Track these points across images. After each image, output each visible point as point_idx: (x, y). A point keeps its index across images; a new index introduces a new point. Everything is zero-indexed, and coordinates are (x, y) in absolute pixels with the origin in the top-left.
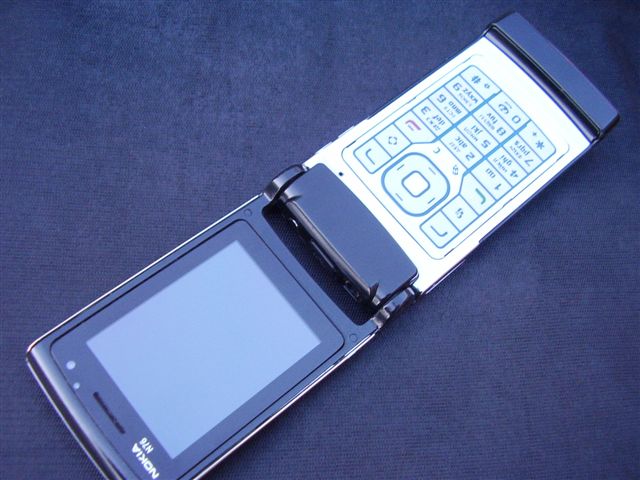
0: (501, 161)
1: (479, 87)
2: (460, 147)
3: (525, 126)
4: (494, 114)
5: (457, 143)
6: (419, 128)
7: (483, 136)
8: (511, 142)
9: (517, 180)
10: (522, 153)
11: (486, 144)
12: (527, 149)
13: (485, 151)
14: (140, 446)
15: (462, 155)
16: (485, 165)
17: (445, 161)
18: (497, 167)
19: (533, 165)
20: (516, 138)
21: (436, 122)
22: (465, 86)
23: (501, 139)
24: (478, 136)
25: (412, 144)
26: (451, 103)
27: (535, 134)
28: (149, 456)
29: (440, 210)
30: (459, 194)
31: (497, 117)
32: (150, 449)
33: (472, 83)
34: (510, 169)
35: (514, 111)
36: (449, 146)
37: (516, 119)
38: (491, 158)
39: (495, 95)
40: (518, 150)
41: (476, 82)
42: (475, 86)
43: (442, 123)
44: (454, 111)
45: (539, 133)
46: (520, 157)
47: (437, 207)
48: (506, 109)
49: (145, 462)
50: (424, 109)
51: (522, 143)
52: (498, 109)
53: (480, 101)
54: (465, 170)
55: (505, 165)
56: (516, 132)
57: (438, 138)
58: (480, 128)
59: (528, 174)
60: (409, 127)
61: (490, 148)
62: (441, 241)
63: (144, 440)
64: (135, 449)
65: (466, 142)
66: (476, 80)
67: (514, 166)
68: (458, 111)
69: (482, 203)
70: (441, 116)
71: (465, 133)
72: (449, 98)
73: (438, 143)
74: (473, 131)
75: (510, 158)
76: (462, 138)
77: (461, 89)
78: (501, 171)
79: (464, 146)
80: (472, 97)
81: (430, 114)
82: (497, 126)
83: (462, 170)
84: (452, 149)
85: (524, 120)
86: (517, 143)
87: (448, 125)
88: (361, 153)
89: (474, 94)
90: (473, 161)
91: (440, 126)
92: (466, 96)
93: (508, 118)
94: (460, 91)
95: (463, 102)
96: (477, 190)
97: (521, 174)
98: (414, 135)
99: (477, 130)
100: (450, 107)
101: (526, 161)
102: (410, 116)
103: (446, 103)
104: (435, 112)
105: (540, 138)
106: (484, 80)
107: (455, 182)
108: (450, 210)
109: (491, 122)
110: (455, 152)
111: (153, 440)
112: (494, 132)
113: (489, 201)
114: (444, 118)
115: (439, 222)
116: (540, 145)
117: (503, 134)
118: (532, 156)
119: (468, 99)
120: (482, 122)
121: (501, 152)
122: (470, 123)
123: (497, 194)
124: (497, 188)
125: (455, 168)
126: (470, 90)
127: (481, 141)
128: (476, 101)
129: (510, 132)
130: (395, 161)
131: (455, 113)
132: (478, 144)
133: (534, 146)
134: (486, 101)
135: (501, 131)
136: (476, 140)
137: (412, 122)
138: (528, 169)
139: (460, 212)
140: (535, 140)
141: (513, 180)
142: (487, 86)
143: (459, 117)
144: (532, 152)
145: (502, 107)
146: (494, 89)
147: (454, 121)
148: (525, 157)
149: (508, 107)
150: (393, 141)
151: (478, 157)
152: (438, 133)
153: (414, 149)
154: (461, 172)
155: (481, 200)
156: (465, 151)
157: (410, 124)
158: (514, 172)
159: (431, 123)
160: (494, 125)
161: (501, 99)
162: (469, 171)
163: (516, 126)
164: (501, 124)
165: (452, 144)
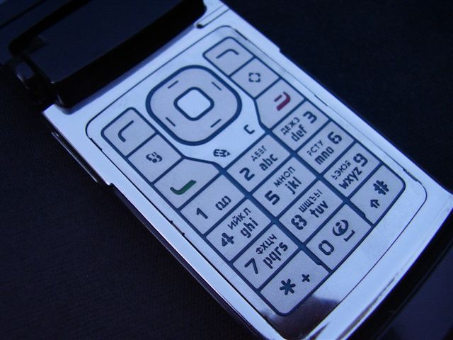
0: (247, 221)
1: (368, 192)
2: (260, 161)
3: (319, 262)
4: (328, 212)
5: (266, 156)
6: (280, 108)
7: (286, 196)
8: (282, 238)
9: (218, 245)
10: (266, 254)
11: (274, 198)
12: (277, 264)
13: (260, 195)
15: (246, 162)
16: (237, 196)
17: (234, 140)
18: (236, 213)
20: (293, 247)
21: (295, 129)
22: (366, 171)
23: (285, 221)
24: (282, 186)
25: (254, 99)
26: (330, 150)
27: (306, 278)
29: (157, 132)
30: (184, 157)
31: (323, 217)
33: (373, 180)
34: (235, 232)
35: (339, 242)
36: (259, 146)
37: (327, 248)
38: (248, 204)
39: (363, 215)
40: (271, 249)
41: (377, 188)
43: (296, 137)
44: (319, 153)
46: (259, 251)
47: (162, 128)
48: (342, 232)
50: (313, 118)
51: (285, 256)
52: (337, 218)
53: (346, 192)
54: (224, 166)
55: (241, 226)
56: (302, 246)
57: (269, 131)
58: (299, 190)
59: (230, 263)
60: (280, 97)
61: (267, 204)
62: (112, 133)
65: (271, 169)
66: (381, 187)
68: (319, 160)
69: (172, 189)
70: (307, 137)
71: (285, 168)
72: (339, 149)
73: (261, 132)
74: (291, 179)
75: (255, 233)
76: (276, 164)
77: (359, 165)
78: (229, 220)
79: (263, 166)
80: (350, 181)
81: (305, 122)
82: (306, 215)
83: (223, 162)
84: (255, 149)
85: (331, 261)
86: (285, 247)
87: (294, 145)
88: (230, 44)
89: (355, 184)
90: (240, 178)
91: (289, 135)
92: (349, 171)
93: (327, 233)
94: (354, 164)
95: (337, 167)
96: (192, 183)
97: (230, 251)
98: (267, 103)
99: (295, 186)
100: (323, 149)
101: (253, 261)
102: (296, 99)
103: (327, 143)
104: (311, 128)
106: (384, 200)
107: (205, 152)
108: (158, 145)
109: (313, 207)
110: (252, 152)
112: (295, 211)
113: (178, 200)
114: (302, 140)
115: (140, 131)
116: (288, 287)
117: (297, 224)
118: (266, 272)
119: (344, 175)
120: (310, 193)
121: (264, 221)
122: (306, 177)
123: (189, 211)
124: (199, 211)
125: (224, 153)
126: (362, 178)
127: (275, 190)
128: (345, 186)
129: (302, 235)
130: (224, 80)
131: (315, 155)
132: (270, 186)
133: (283, 276)
134: (347, 201)
135: (300, 222)
136: (278, 184)
137: (288, 100)
138: (238, 264)
139: (156, 158)
140: (297, 280)
141: (215, 237)
142: (374, 203)
143: (311, 160)
144: (272, 271)
145: (343, 226)
146: (373, 214)
147: (302, 153)
148: (260, 259)
149: (346, 235)
150: (255, 78)
151: (249, 186)
152: (277, 131)
153: (247, 102)
154: (219, 160)
155: (178, 188)
156: (255, 167)
157: (284, 98)
158: (231, 239)
159: (292, 124)
160: (308, 211)
161: (358, 225)
162: (223, 171)
163: (313, 246)
164: (313, 222)
165: (263, 150)
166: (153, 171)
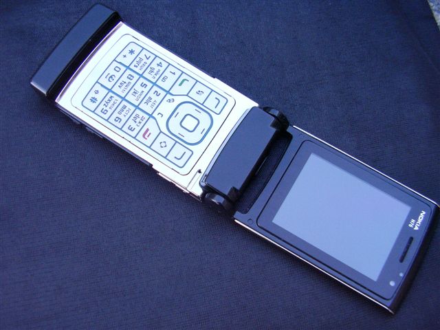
0: (153, 74)
1: (99, 97)
2: (152, 101)
3: (120, 63)
4: (118, 84)
5: (150, 104)
6: (148, 130)
7: (138, 88)
8: (136, 69)
9: (163, 63)
10: (142, 63)
11: (144, 85)
12: (138, 59)
13: (150, 85)
14: (414, 227)
15: (159, 99)
16: (159, 83)
17: (166, 108)
18: (158, 76)
19: (148, 55)
20: (132, 67)
21: (138, 120)
22: (102, 106)
23: (136, 77)
24: (140, 92)
25: (161, 132)
26: (120, 113)
27: (125, 56)
28: (416, 220)
29: (202, 104)
30: (187, 95)
31: (120, 81)
32: (413, 221)
33: (98, 103)
34: (157, 68)
35: (111, 71)
36: (154, 108)
37: (117, 69)
38: (154, 80)
40: (141, 65)
41: (96, 99)
42: (99, 100)
44: (125, 110)
45: (123, 54)
46: (145, 63)
47: (201, 107)
48: (111, 77)
49: (420, 221)
50: (131, 129)
51: (135, 63)
52: (113, 82)
53: (111, 94)
54: (168, 95)
55: (155, 71)
57: (151, 116)
58: (132, 91)
59: (156, 56)
60: (148, 136)
61: (146, 82)
62: (223, 101)
63: (410, 226)
64: (416, 228)
65: (147, 98)
66: (93, 100)
67: (154, 65)
68: (125, 107)
69: (188, 81)
70: (132, 117)
71: (140, 100)
72: (116, 115)
73: (154, 115)
74: (137, 95)
75: (149, 69)
76: (145, 101)
77: (105, 108)
78: (161, 73)
79: (150, 98)
80: (109, 100)
81: (134, 125)
83: (169, 97)
84: (156, 106)
85: (115, 64)
86: (135, 66)
87: (138, 112)
88: (181, 163)
89: (106, 99)
90: (160, 91)
91: (141, 117)
92: (110, 105)
93: (118, 75)
94: (107, 108)
95: (116, 105)
96: (180, 85)
97: (158, 61)
98: (154, 131)
99: (134, 92)
100: (123, 113)
101: (148, 59)
102: (140, 137)
103: (121, 116)
104: (131, 122)
105: (126, 52)
106: (92, 94)
107: (178, 100)
108: (201, 99)
109: (125, 84)
110: (157, 104)
111: (408, 221)
112: (133, 82)
113: (184, 76)
114: (134, 115)
115: (211, 103)
116: (132, 52)
118: (142, 56)
119: (112, 102)
120: (127, 91)
121: (146, 75)
122: (130, 98)
123: (178, 73)
124: (174, 74)
125: (169, 101)
126: (104, 102)
127: (143, 89)
128: (111, 97)
129: (129, 72)
130: (178, 140)
131: (127, 109)
132: (146, 90)
133: (134, 56)
135: (130, 77)
136: (143, 92)
137: (144, 136)
138: (153, 57)
139: (199, 92)
140: (129, 55)
141: (165, 65)
142: (97, 92)
143: (129, 106)
144: (139, 56)
145: (111, 79)
146: (98, 87)
147: (133, 108)
148: (145, 60)
149: (109, 76)
150: (163, 145)
151: (155, 88)
152: (147, 117)
153: (164, 130)
154: (171, 97)
155: (186, 81)
156: (154, 97)
157: (146, 136)
158: (158, 65)
159: (140, 123)
160: (127, 82)
161: (104, 81)
162: (168, 92)
163: (123, 69)
164: (124, 78)
165: (152, 106)
166: (198, 87)
